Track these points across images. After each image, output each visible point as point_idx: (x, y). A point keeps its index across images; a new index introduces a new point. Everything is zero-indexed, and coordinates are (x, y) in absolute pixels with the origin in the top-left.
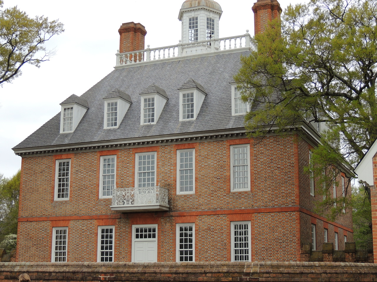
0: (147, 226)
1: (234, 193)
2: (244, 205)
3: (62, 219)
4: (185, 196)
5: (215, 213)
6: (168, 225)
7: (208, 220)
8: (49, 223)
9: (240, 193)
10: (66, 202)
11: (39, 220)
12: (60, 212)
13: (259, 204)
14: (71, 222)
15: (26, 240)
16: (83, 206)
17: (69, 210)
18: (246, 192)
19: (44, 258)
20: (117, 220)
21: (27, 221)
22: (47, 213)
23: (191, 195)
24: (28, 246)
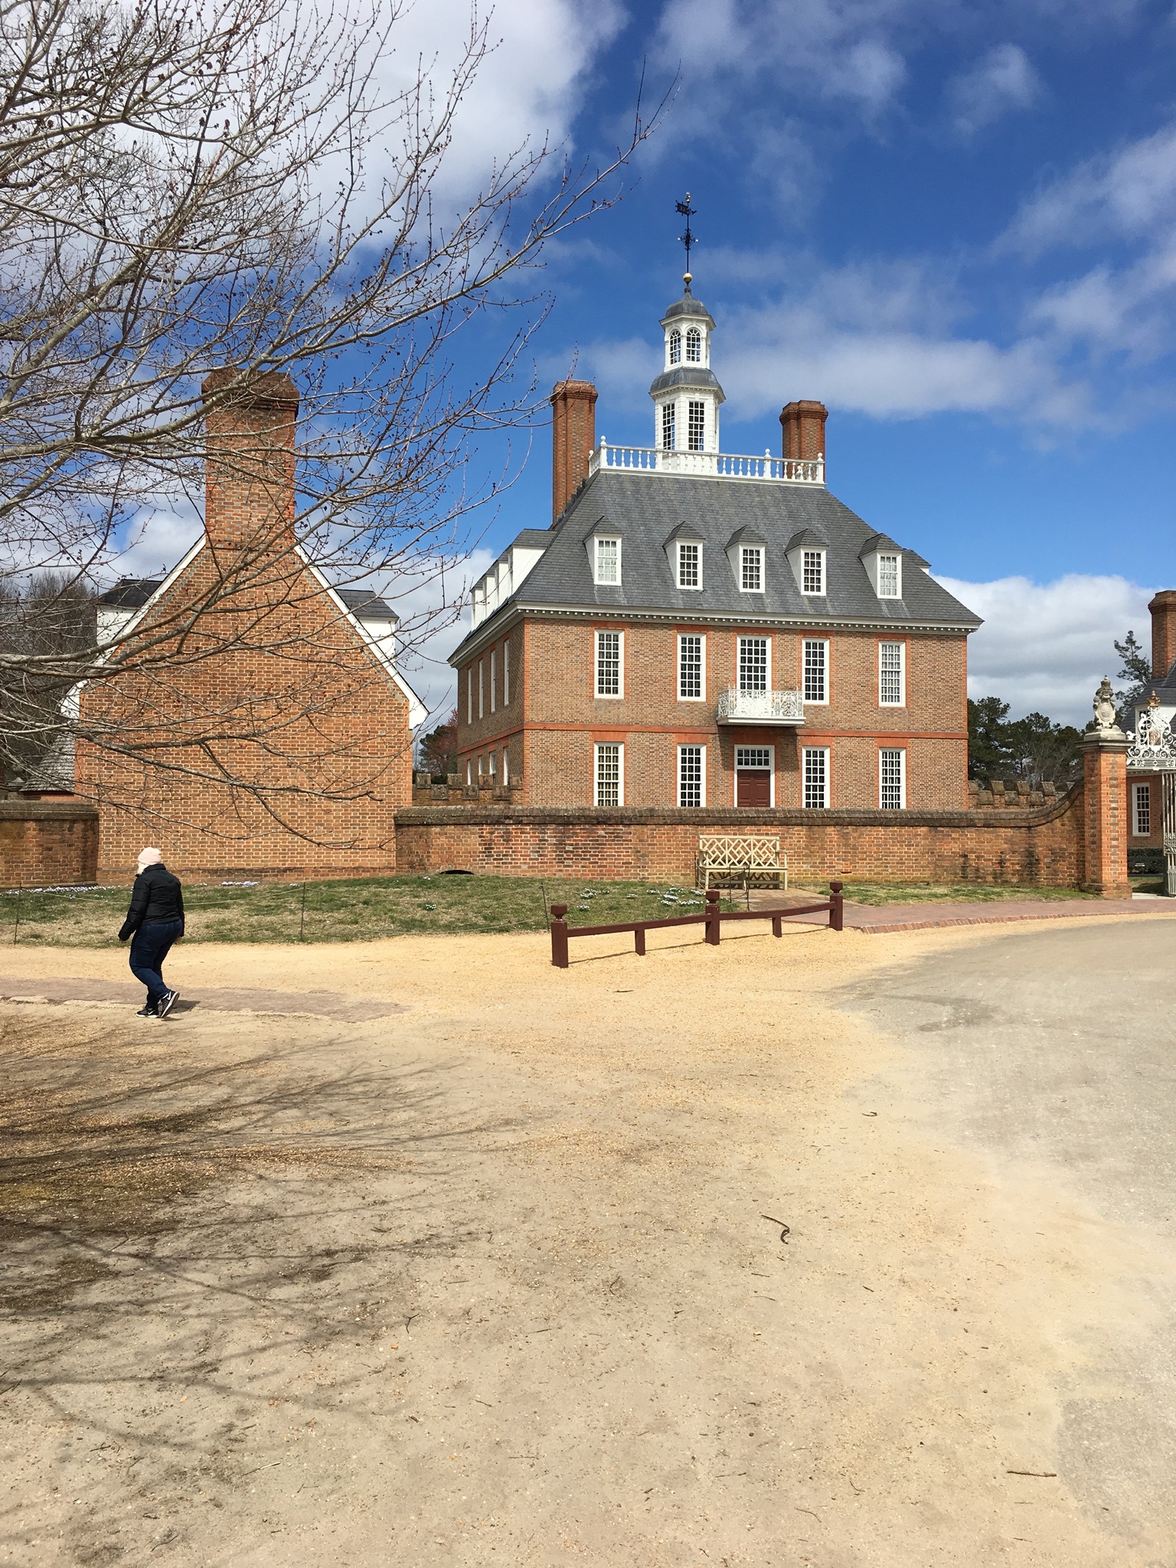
0: (757, 747)
1: (885, 709)
2: (897, 726)
3: (613, 729)
4: (816, 707)
5: (858, 734)
6: (791, 747)
7: (850, 744)
8: (588, 735)
9: (892, 709)
10: (618, 701)
11: (569, 728)
12: (606, 717)
13: (917, 727)
14: (630, 737)
15: (542, 762)
16: (649, 710)
17: (624, 715)
18: (900, 709)
19: (581, 792)
20: (711, 736)
21: (544, 729)
22: (582, 718)
23: (825, 707)
24: (547, 772)
